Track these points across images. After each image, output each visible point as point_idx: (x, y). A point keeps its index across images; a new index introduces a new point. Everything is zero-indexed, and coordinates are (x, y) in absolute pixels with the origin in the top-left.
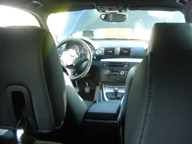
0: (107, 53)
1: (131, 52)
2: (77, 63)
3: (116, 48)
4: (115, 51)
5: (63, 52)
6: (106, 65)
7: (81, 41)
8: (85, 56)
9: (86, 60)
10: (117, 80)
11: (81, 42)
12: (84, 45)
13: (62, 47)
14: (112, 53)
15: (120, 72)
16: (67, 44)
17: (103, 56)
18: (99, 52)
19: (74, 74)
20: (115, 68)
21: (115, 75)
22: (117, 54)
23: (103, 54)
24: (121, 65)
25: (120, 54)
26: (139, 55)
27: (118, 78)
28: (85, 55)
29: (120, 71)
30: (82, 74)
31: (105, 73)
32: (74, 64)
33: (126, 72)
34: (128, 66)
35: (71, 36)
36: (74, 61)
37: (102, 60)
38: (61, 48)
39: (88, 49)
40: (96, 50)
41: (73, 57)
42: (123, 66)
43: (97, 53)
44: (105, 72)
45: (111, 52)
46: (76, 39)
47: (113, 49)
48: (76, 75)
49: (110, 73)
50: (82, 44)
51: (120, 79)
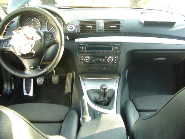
0: (85, 29)
1: (122, 27)
2: (38, 48)
3: (97, 21)
4: (97, 26)
5: (13, 32)
6: (84, 48)
7: (44, 12)
8: (53, 36)
9: (54, 42)
10: (103, 70)
11: (44, 14)
12: (49, 18)
13: (14, 22)
14: (93, 28)
15: (107, 59)
16: (20, 16)
17: (78, 33)
18: (71, 28)
19: (35, 68)
20: (99, 52)
21: (99, 62)
22: (100, 30)
23: (78, 30)
24: (107, 47)
25: (104, 30)
26: (134, 32)
27: (103, 67)
28: (51, 34)
29: (106, 57)
30: (48, 68)
31: (83, 60)
32: (34, 52)
33: (116, 57)
34: (118, 48)
35: (27, 4)
36: (33, 46)
37: (77, 40)
38: (12, 22)
39: (56, 24)
40: (68, 25)
41: (32, 39)
42: (110, 49)
43: (70, 30)
44: (83, 58)
45: (91, 27)
46: (35, 8)
47: (93, 23)
48: (39, 68)
49: (91, 60)
50: (45, 16)
51: (107, 68)
